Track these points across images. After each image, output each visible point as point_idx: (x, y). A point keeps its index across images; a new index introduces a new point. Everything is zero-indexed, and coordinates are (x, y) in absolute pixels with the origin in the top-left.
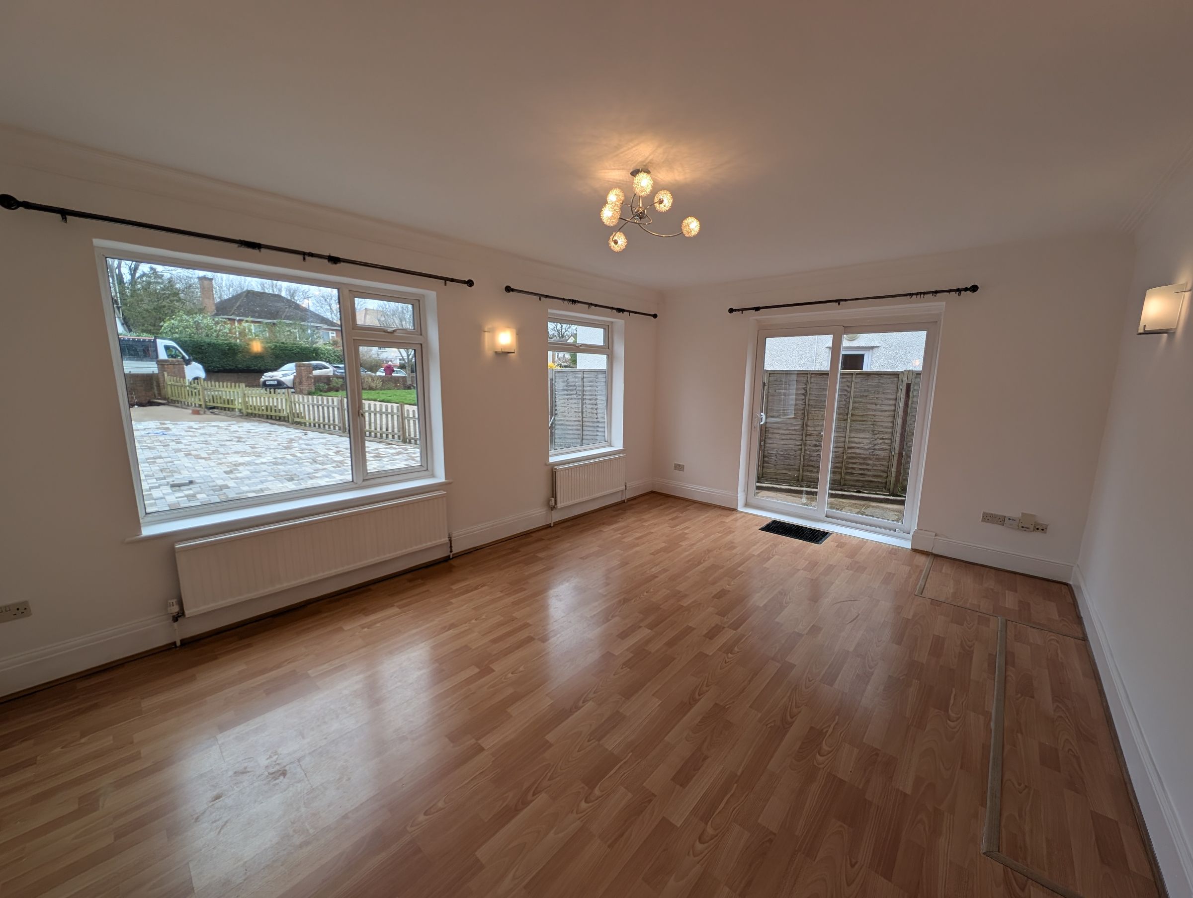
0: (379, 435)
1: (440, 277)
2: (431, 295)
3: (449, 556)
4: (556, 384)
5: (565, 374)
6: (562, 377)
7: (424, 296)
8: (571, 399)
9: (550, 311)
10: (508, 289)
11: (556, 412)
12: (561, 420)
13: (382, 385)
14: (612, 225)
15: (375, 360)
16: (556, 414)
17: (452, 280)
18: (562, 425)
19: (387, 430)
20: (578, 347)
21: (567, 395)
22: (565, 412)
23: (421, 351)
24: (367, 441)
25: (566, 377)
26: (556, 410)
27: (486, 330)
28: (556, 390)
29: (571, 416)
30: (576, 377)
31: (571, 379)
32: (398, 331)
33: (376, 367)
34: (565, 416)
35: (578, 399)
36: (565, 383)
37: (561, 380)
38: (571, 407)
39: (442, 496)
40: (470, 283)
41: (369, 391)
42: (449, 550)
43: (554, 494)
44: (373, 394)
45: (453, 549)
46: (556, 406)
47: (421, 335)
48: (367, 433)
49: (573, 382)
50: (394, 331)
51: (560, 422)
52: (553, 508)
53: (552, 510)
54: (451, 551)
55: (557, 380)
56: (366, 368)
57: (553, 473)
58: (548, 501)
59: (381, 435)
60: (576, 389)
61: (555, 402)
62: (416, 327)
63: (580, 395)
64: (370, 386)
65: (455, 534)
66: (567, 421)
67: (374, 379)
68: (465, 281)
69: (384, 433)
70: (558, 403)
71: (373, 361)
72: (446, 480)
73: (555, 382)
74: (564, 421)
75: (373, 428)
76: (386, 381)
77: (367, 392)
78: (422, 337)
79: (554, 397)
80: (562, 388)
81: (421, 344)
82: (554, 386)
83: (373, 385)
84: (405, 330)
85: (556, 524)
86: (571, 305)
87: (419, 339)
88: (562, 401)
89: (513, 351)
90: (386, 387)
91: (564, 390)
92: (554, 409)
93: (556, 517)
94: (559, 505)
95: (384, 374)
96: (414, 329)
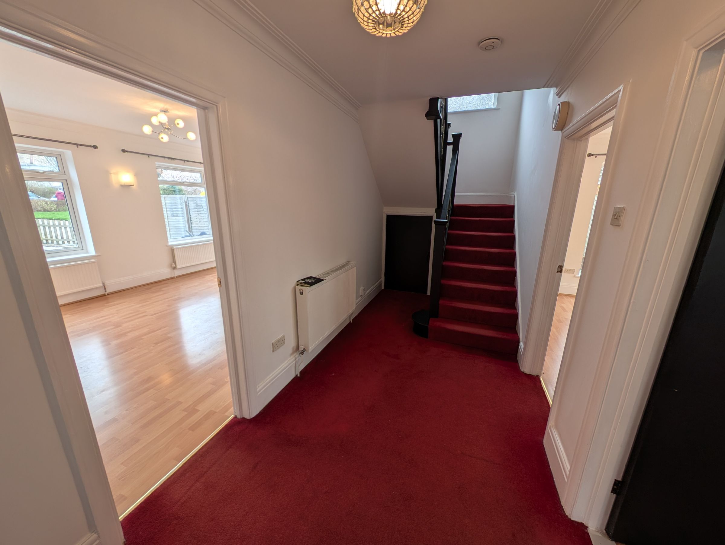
0: (55, 242)
1: (73, 143)
2: (68, 153)
3: (105, 294)
4: (189, 205)
5: (195, 199)
6: (193, 201)
7: (63, 152)
8: (201, 214)
9: (156, 163)
10: (124, 151)
11: (192, 222)
12: (195, 227)
13: (57, 208)
14: (150, 134)
15: (47, 188)
16: (191, 223)
17: (81, 145)
18: (196, 229)
19: (62, 238)
20: (182, 183)
21: (198, 211)
22: (197, 221)
23: (67, 183)
24: (45, 246)
25: (195, 200)
26: (191, 221)
27: (112, 173)
28: (190, 209)
29: (202, 224)
30: (201, 201)
31: (198, 202)
32: (47, 172)
33: (50, 193)
34: (198, 224)
35: (205, 214)
36: (195, 204)
37: (193, 202)
38: (201, 219)
39: (94, 262)
40: (95, 147)
41: (44, 213)
42: (104, 291)
43: (174, 261)
44: (47, 215)
45: (107, 290)
46: (191, 218)
47: (65, 174)
48: (45, 241)
49: (200, 203)
50: (44, 172)
51: (195, 228)
52: (175, 268)
53: (174, 269)
54: (106, 291)
55: (189, 202)
56: (39, 194)
57: (172, 251)
58: (171, 265)
59: (58, 242)
60: (202, 208)
61: (190, 215)
62: (60, 170)
63: (206, 211)
64: (44, 209)
65: (107, 283)
66: (199, 227)
67: (48, 203)
68: (91, 146)
69: (60, 240)
70: (192, 216)
71: (46, 189)
72: (96, 253)
73: (188, 203)
74: (197, 227)
75: (49, 237)
76: (61, 205)
77: (42, 213)
78: (65, 175)
79: (189, 212)
80: (193, 207)
81: (66, 180)
82: (188, 206)
83: (47, 207)
84: (53, 172)
85: (177, 277)
86: (170, 160)
87: (65, 177)
88: (195, 215)
89: (133, 185)
90: (61, 209)
91: (195, 208)
92: (190, 220)
93: (177, 273)
94: (178, 267)
95: (56, 199)
96: (59, 171)
